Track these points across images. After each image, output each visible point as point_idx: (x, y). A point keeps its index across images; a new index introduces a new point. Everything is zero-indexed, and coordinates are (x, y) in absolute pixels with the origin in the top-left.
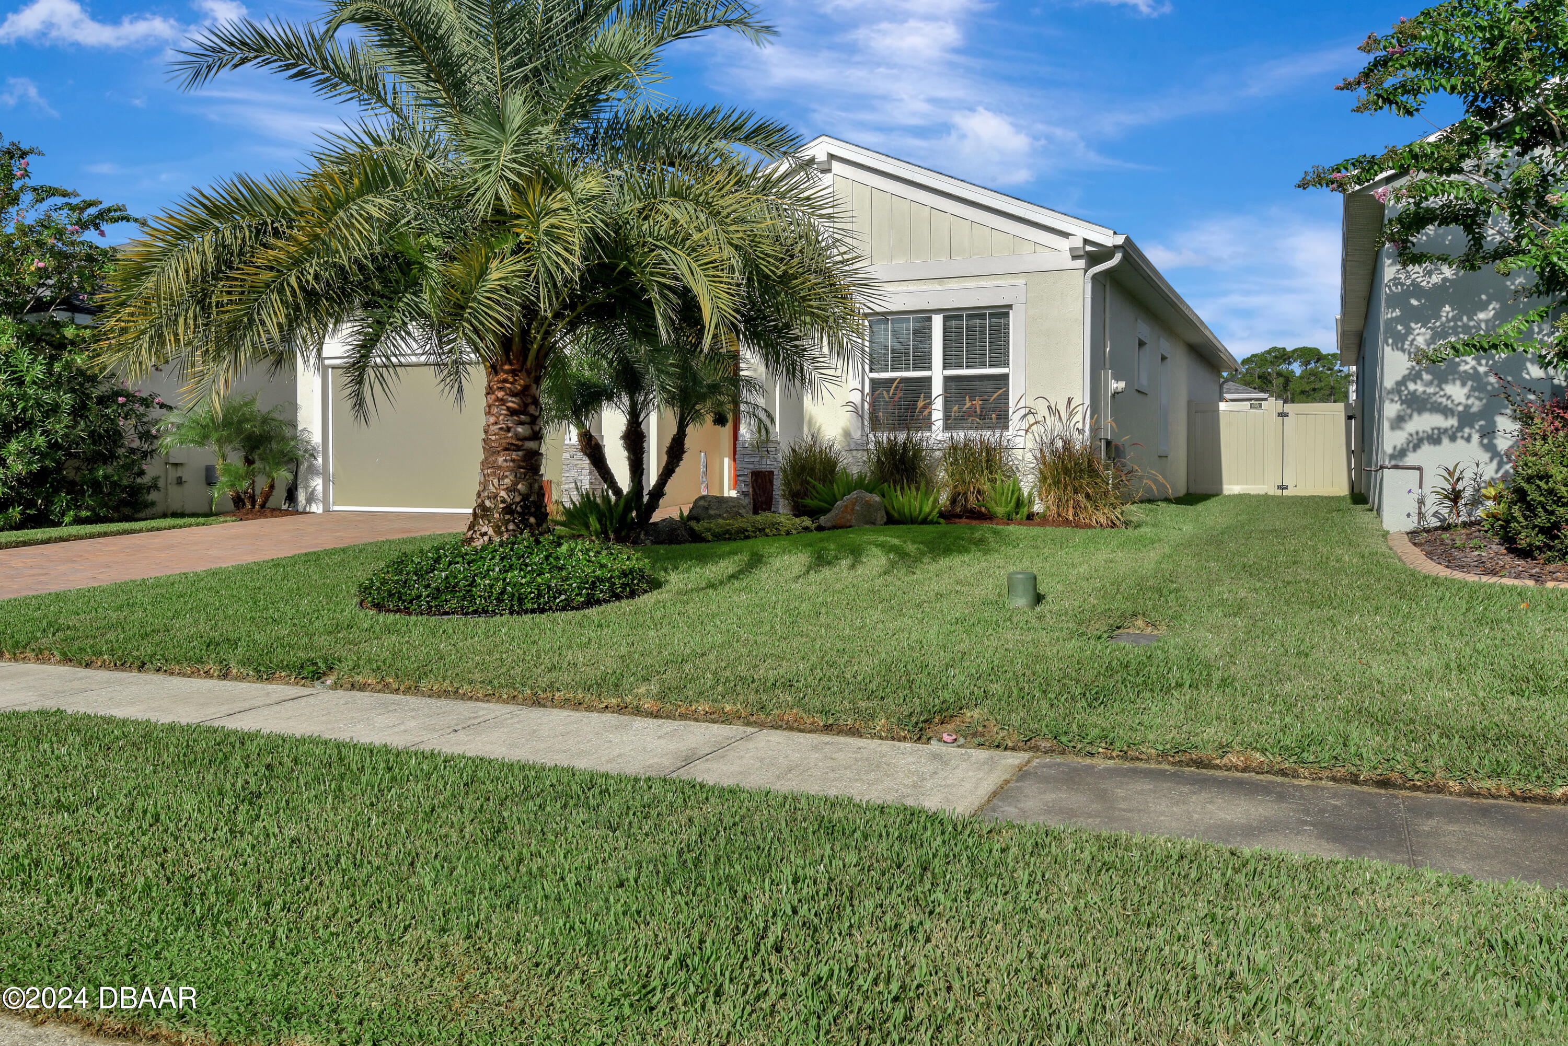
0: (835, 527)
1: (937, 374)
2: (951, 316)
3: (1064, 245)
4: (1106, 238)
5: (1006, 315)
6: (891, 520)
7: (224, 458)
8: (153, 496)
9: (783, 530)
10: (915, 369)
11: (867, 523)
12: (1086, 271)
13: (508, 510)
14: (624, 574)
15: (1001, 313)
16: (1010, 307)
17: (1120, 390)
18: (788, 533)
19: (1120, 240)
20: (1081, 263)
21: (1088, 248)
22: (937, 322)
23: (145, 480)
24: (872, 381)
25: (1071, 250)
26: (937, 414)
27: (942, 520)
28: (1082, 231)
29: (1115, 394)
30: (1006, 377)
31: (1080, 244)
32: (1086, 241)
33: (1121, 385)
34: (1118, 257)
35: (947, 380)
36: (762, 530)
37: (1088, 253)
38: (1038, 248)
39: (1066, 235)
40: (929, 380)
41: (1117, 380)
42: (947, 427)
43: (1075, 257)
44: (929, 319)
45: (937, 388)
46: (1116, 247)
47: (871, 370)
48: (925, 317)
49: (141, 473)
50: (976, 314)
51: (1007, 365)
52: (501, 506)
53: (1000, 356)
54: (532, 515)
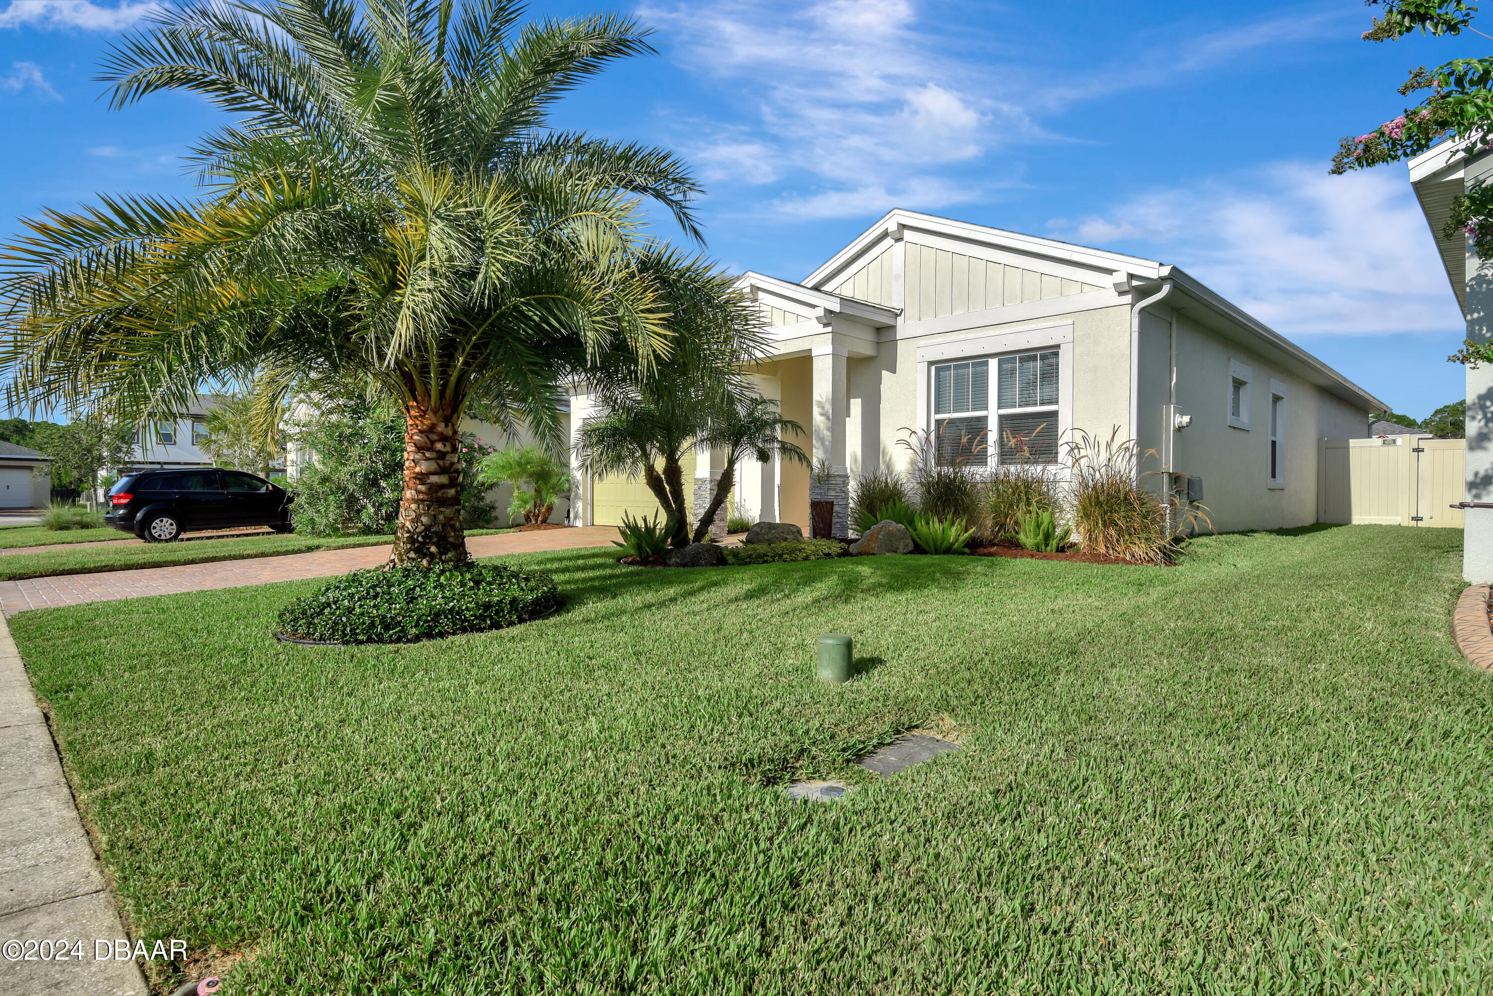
0: (860, 554)
1: (993, 414)
2: (1005, 357)
3: (1107, 281)
4: (1152, 270)
5: (1056, 354)
6: (919, 549)
10: (974, 410)
11: (889, 551)
12: (1133, 306)
13: (412, 539)
15: (1050, 354)
16: (1058, 346)
17: (1184, 424)
18: (806, 559)
19: (1165, 271)
20: (1128, 298)
21: (1135, 283)
22: (993, 364)
23: (489, 504)
25: (1116, 286)
26: (992, 450)
27: (967, 550)
28: (1125, 266)
29: (1180, 429)
30: (1055, 414)
31: (1124, 279)
32: (1131, 276)
33: (1186, 419)
34: (1166, 289)
35: (1001, 417)
36: (781, 556)
37: (1136, 288)
38: (1085, 287)
39: (1110, 272)
40: (985, 418)
41: (1182, 415)
42: (1001, 462)
43: (1121, 293)
44: (986, 363)
45: (993, 425)
46: (1163, 279)
47: (935, 413)
48: (981, 360)
49: (486, 499)
50: (1027, 355)
51: (1056, 402)
52: (406, 535)
53: (1051, 392)
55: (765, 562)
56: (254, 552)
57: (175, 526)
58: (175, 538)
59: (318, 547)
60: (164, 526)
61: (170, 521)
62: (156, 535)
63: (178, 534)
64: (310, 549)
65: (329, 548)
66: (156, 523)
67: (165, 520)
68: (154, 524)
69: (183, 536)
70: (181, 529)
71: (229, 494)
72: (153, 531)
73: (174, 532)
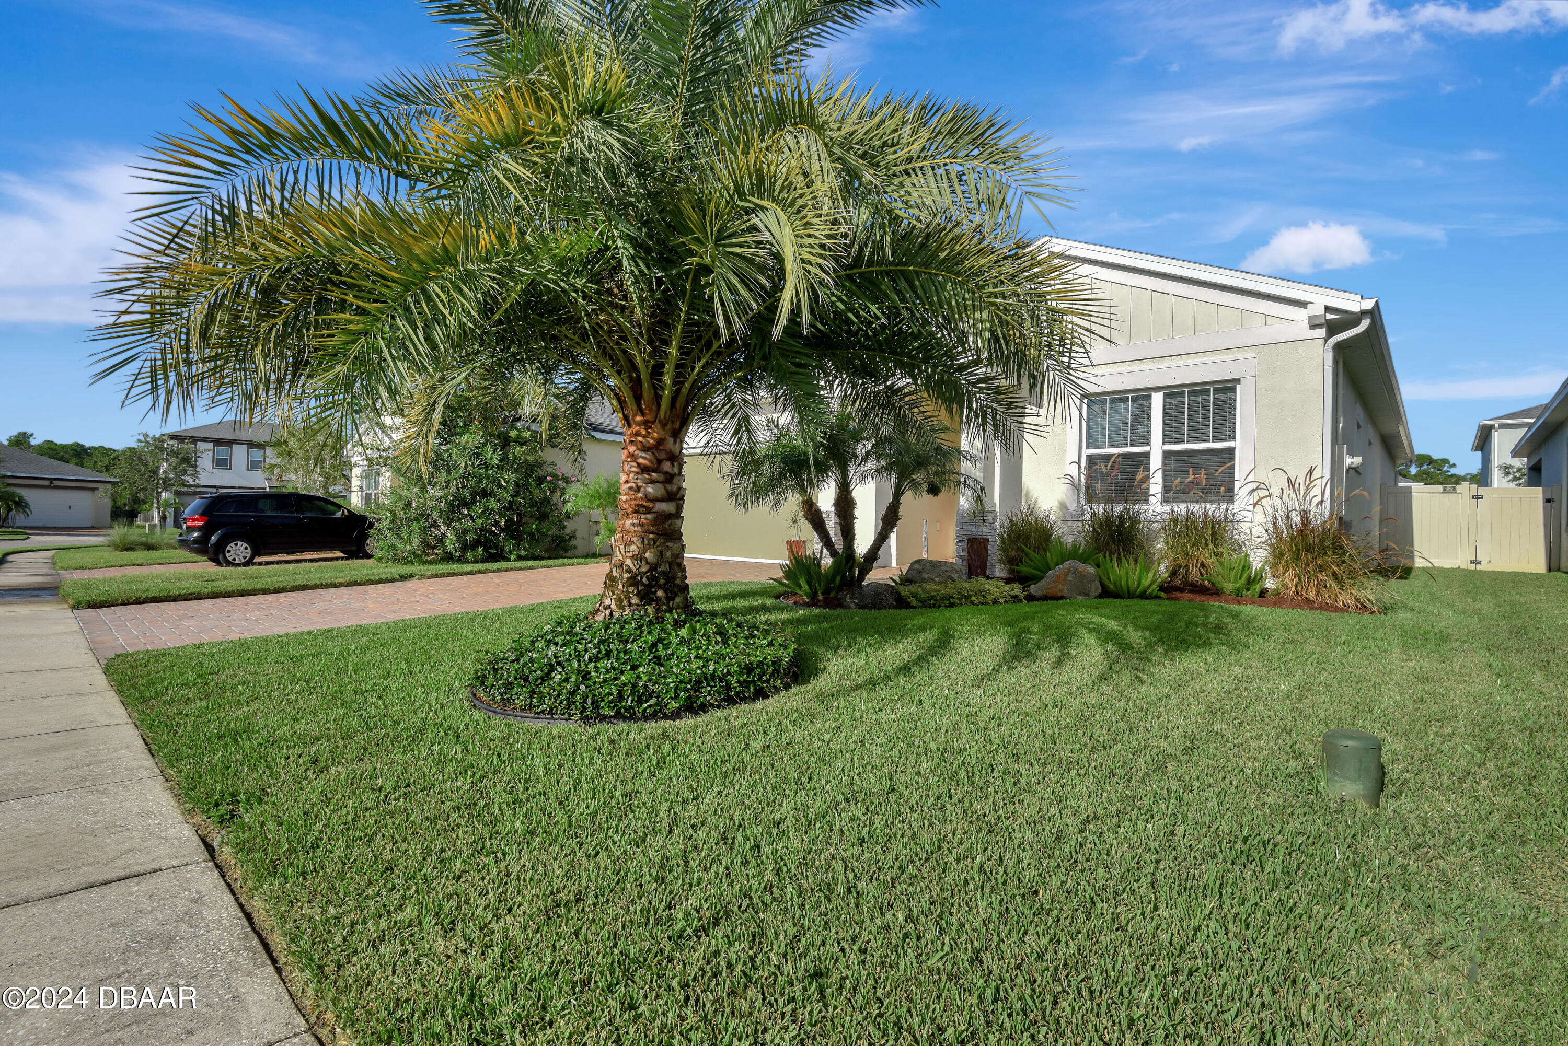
0: (1045, 598)
1: (1156, 449)
2: (1172, 393)
3: (1302, 315)
4: (1353, 304)
5: (1233, 390)
6: (1106, 593)
7: (606, 518)
8: (573, 542)
9: (990, 598)
10: (1133, 445)
11: (1080, 594)
12: (1326, 341)
13: (633, 581)
14: (749, 669)
15: (1228, 388)
16: (1238, 381)
17: (1356, 465)
18: (995, 602)
19: (1368, 304)
20: (1322, 332)
21: (1329, 316)
22: (1157, 400)
23: (568, 531)
24: (1089, 457)
25: (1310, 319)
26: (1156, 486)
27: (1163, 594)
28: (1323, 298)
29: (1352, 468)
30: (1231, 451)
31: (1319, 311)
32: (1328, 309)
33: (1358, 460)
34: (1365, 324)
35: (1166, 454)
37: (1329, 321)
38: (1269, 319)
39: (1303, 304)
40: (1147, 455)
41: (1352, 456)
42: (1165, 500)
43: (1313, 327)
44: (1149, 397)
45: (1156, 462)
46: (1364, 313)
47: (1088, 448)
48: (1142, 394)
49: (564, 527)
50: (1199, 389)
51: (1233, 438)
52: (626, 576)
53: (1226, 429)
54: (660, 587)
55: (952, 605)
56: (347, 580)
57: (249, 550)
58: (249, 563)
59: (411, 576)
60: (239, 550)
61: (245, 545)
62: (230, 559)
63: (252, 557)
64: (403, 578)
65: (422, 577)
66: (231, 546)
67: (240, 543)
68: (228, 548)
69: (257, 560)
70: (256, 552)
71: (304, 518)
72: (227, 555)
73: (248, 556)
